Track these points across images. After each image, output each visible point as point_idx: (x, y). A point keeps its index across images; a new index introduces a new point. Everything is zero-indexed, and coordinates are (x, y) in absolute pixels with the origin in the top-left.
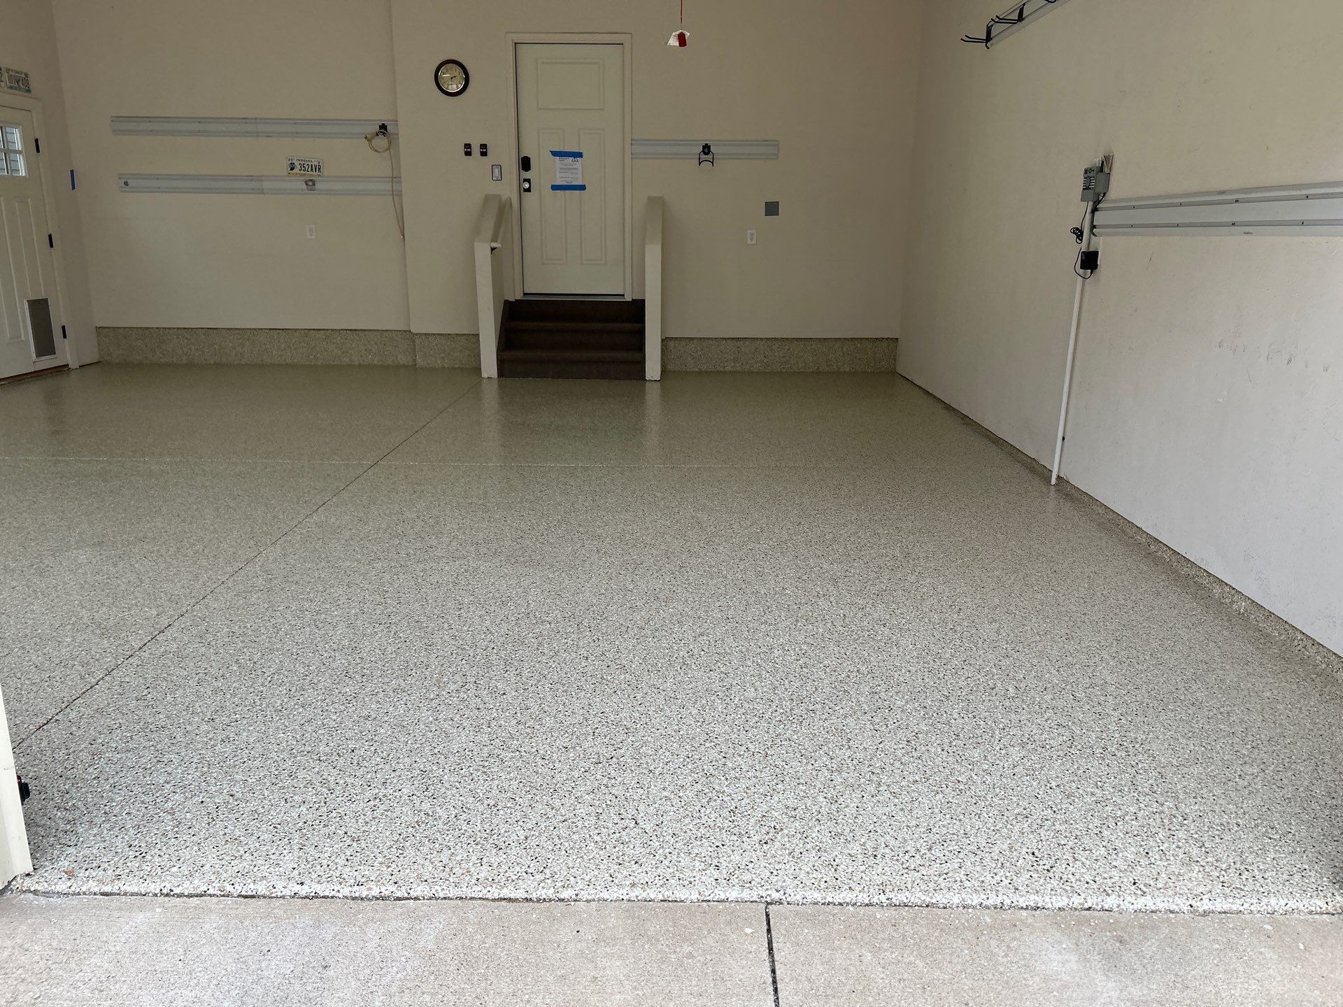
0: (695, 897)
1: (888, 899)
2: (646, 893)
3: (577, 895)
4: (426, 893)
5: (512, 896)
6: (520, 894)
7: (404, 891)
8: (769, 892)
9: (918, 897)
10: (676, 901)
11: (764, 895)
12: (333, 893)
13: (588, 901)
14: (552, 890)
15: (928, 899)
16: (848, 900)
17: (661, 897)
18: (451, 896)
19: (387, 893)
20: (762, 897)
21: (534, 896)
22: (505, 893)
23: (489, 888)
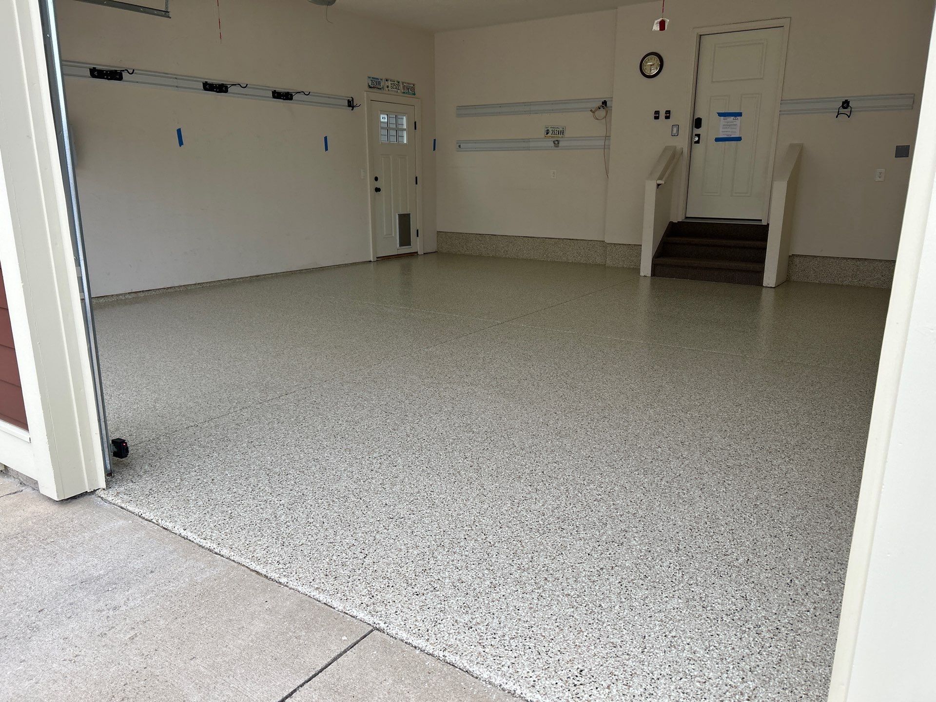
0: (341, 608)
1: (443, 656)
2: (319, 595)
3: (287, 583)
4: (226, 554)
5: (260, 571)
6: (264, 572)
7: (219, 550)
8: (380, 622)
9: (463, 663)
10: (331, 607)
11: (376, 623)
12: (193, 539)
13: (290, 589)
14: (278, 576)
15: (468, 667)
16: (420, 646)
17: (325, 601)
18: (236, 560)
19: (212, 548)
20: (375, 623)
21: (269, 575)
22: (258, 568)
23: (252, 563)
